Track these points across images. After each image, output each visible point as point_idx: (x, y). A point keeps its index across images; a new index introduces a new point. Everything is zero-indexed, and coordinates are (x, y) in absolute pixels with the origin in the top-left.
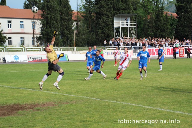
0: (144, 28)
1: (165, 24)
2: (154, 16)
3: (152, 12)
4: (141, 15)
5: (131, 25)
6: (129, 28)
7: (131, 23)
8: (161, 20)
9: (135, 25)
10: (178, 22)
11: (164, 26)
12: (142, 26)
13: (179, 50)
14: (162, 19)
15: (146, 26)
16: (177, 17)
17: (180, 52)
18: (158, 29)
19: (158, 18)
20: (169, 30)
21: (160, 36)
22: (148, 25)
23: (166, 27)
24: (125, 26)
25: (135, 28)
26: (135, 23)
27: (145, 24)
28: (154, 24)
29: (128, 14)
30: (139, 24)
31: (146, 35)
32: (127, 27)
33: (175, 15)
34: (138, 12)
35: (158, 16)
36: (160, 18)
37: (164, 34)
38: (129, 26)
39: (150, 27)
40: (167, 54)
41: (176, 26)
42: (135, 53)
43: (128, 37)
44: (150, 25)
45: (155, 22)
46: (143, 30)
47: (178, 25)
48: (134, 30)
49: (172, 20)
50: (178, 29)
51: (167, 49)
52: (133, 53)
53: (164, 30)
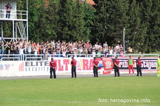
0: (40, 21)
1: (75, 17)
5: (18, 16)
6: (15, 21)
9: (24, 17)
10: (96, 14)
11: (75, 19)
12: (36, 19)
15: (44, 20)
16: (94, 6)
18: (65, 25)
20: (82, 27)
21: (68, 37)
22: (47, 18)
23: (78, 22)
25: (25, 22)
26: (25, 13)
27: (41, 16)
28: (58, 17)
37: (75, 34)
39: (51, 21)
40: (84, 69)
41: (93, 20)
42: (28, 67)
43: (13, 38)
44: (50, 19)
45: (59, 13)
46: (38, 27)
47: (96, 19)
48: (23, 25)
49: (87, 10)
50: (96, 27)
51: (84, 61)
52: (25, 67)
53: (74, 27)
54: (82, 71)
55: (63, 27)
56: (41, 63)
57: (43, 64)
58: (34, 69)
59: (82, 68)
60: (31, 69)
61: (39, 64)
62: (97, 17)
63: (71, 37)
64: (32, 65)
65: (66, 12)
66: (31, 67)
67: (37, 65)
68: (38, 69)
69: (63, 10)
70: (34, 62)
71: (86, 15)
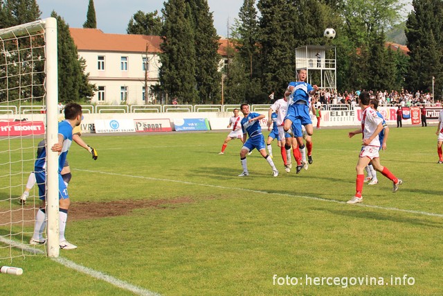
0: (350, 70)
1: (387, 65)
2: (367, 50)
3: (364, 42)
4: (344, 47)
5: (327, 65)
6: (323, 71)
7: (326, 61)
8: (380, 57)
9: (333, 66)
10: (410, 61)
11: (386, 67)
12: (347, 68)
13: (412, 111)
14: (382, 55)
15: (354, 68)
16: (408, 53)
17: (412, 116)
18: (376, 73)
19: (374, 53)
20: (394, 75)
21: (379, 86)
22: (358, 66)
23: (389, 70)
24: (315, 67)
25: (333, 71)
26: (334, 61)
27: (352, 65)
28: (369, 65)
29: (321, 45)
30: (341, 64)
31: (354, 84)
32: (319, 68)
33: (405, 48)
34: (339, 42)
35: (374, 50)
36: (378, 53)
37: (386, 83)
38: (323, 67)
39: (361, 69)
40: (391, 119)
41: (407, 68)
42: (333, 117)
43: (322, 88)
44: (360, 67)
45: (369, 61)
46: (349, 75)
47: (410, 66)
48: (331, 74)
49: (400, 57)
50: (410, 75)
51: (391, 110)
52: (330, 117)
53: (386, 75)
54: (390, 121)
55: (374, 75)
56: (347, 112)
57: (349, 113)
58: (340, 119)
59: (389, 118)
60: (336, 120)
61: (344, 114)
62: (412, 64)
63: (382, 85)
64: (337, 115)
65: (377, 60)
66: (336, 117)
67: (342, 115)
68: (343, 119)
69: (374, 58)
70: (340, 112)
71: (400, 63)
